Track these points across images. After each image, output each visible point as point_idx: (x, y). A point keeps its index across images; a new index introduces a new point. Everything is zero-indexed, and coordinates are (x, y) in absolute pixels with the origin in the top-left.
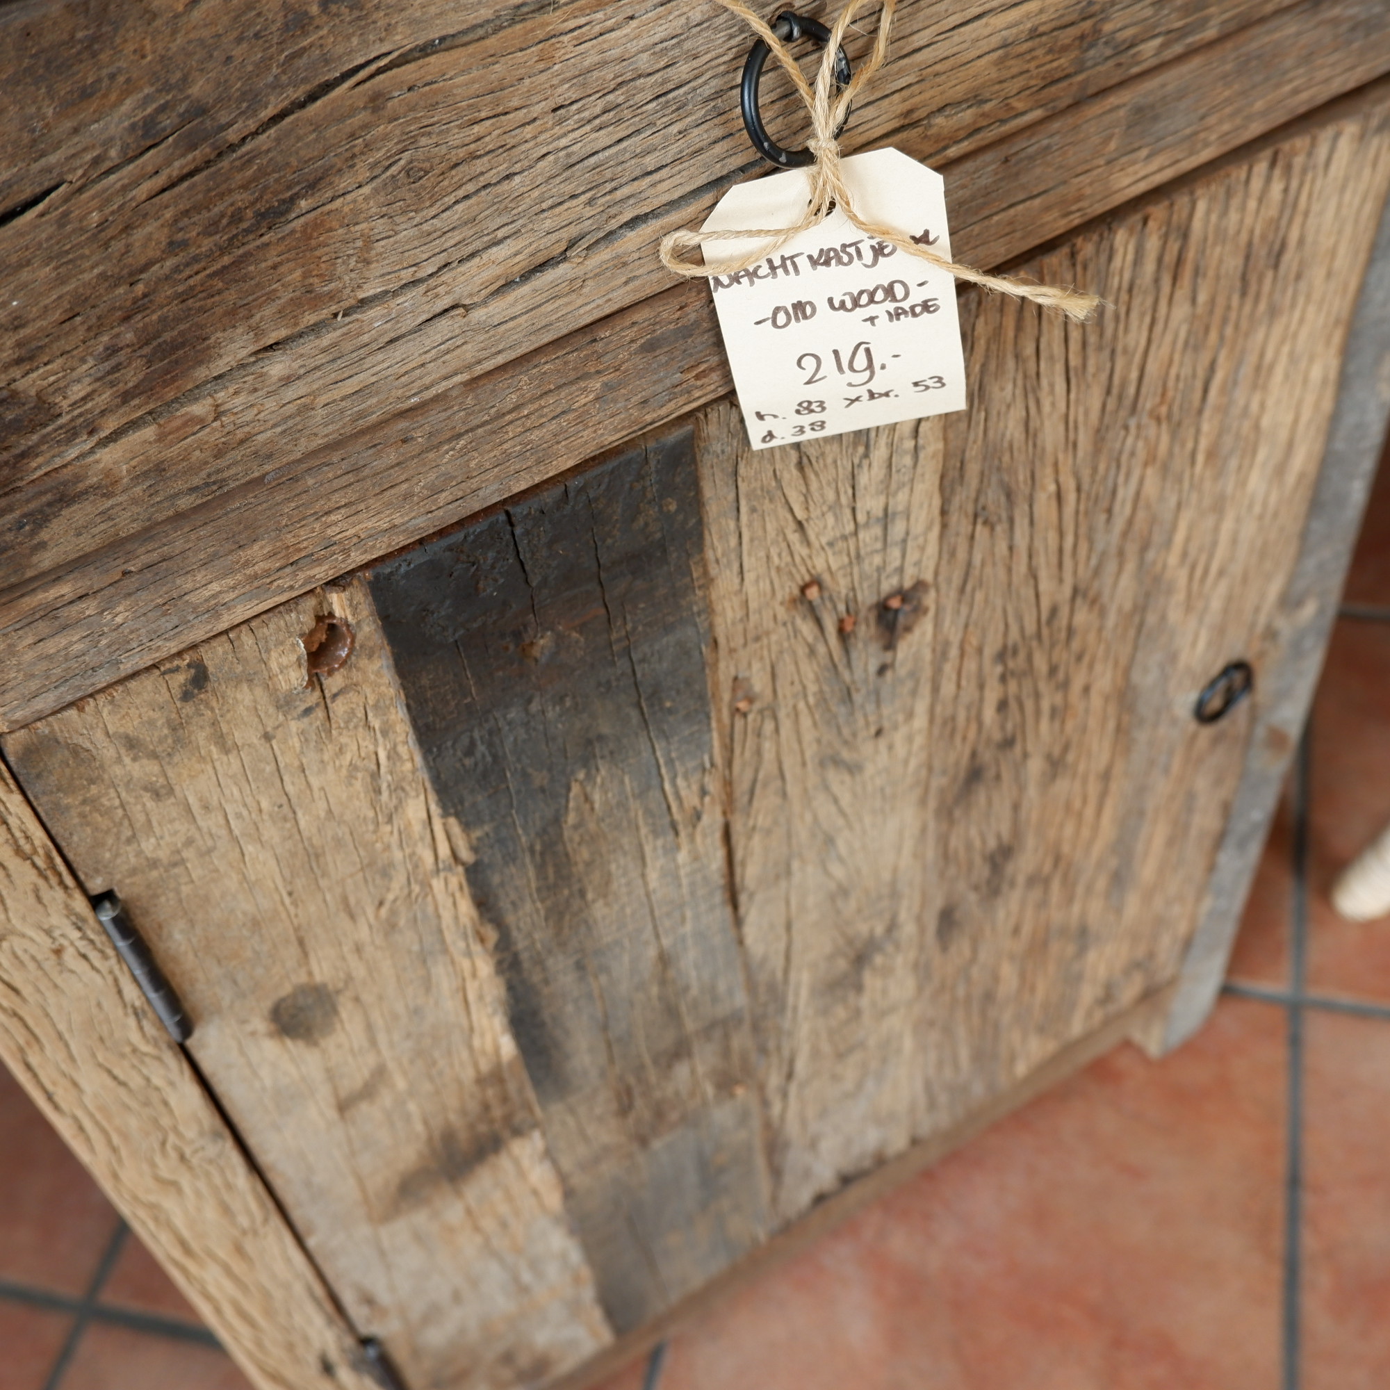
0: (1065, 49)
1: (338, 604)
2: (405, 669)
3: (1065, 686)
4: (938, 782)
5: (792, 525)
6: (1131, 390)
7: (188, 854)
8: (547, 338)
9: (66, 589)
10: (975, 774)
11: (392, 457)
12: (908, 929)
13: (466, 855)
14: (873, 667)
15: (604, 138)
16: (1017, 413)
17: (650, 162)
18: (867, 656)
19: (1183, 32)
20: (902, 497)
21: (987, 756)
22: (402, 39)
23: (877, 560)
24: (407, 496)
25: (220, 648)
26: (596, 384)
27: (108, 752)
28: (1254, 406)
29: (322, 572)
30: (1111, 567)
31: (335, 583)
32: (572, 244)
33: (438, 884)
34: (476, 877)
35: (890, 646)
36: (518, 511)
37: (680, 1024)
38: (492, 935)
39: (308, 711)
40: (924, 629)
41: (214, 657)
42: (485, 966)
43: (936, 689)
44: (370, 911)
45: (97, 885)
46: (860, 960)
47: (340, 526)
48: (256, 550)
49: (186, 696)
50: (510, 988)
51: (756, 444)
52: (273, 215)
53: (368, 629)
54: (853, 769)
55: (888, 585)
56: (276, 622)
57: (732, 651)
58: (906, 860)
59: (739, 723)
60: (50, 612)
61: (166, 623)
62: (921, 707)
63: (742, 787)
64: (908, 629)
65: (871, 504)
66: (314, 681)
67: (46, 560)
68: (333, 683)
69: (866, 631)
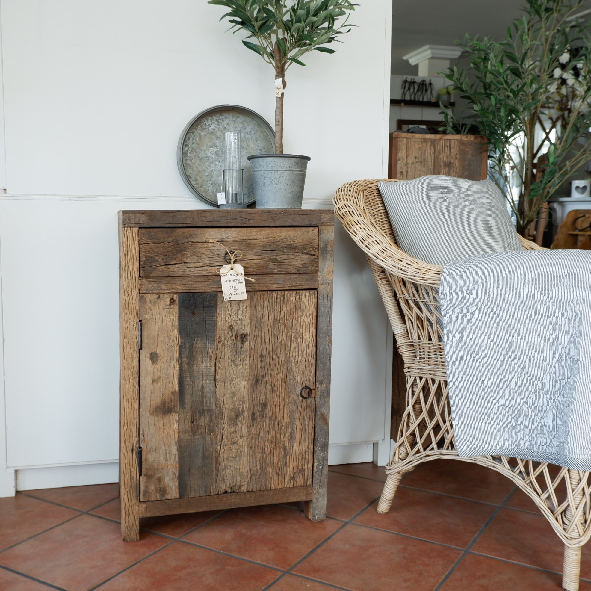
0: (264, 267)
1: (175, 297)
2: (179, 308)
3: (273, 370)
4: (251, 378)
5: (229, 315)
6: (279, 318)
7: (150, 320)
8: (203, 275)
9: (151, 280)
10: (257, 381)
11: (184, 281)
12: (246, 414)
13: (180, 344)
14: (240, 347)
15: (212, 256)
16: (261, 313)
17: (216, 260)
18: (239, 345)
19: (280, 271)
20: (244, 317)
21: (259, 377)
22: (195, 241)
23: (241, 327)
24: (185, 286)
25: (162, 294)
26: (207, 283)
27: (148, 301)
28: (301, 331)
29: (175, 291)
30: (279, 349)
31: (176, 293)
32: (207, 266)
33: (175, 346)
34: (180, 348)
35: (242, 343)
36: (196, 294)
37: (204, 406)
38: (180, 362)
39: (168, 308)
40: (248, 343)
41: (162, 295)
42: (178, 368)
43: (250, 357)
44: (166, 345)
45: (140, 319)
46: (237, 416)
47: (178, 286)
48: (169, 285)
49: (157, 299)
50: (180, 374)
51: (225, 300)
52: (181, 252)
53: (177, 302)
54: (237, 366)
55: (242, 332)
56: (168, 294)
57: (219, 330)
58: (245, 394)
59: (219, 344)
60: (149, 281)
61: (159, 289)
62: (248, 359)
63: (219, 357)
64: (245, 342)
65: (240, 317)
66: (170, 304)
67: (151, 276)
68: (172, 306)
69: (239, 338)
